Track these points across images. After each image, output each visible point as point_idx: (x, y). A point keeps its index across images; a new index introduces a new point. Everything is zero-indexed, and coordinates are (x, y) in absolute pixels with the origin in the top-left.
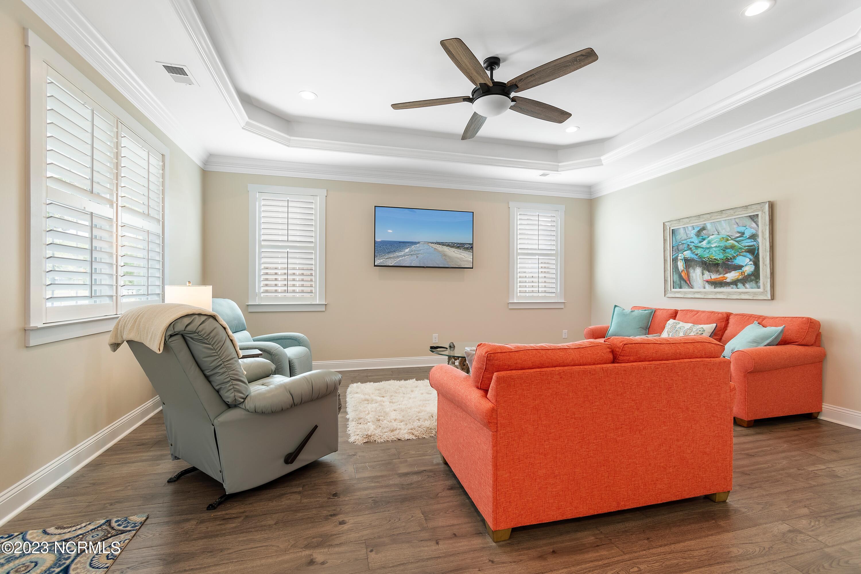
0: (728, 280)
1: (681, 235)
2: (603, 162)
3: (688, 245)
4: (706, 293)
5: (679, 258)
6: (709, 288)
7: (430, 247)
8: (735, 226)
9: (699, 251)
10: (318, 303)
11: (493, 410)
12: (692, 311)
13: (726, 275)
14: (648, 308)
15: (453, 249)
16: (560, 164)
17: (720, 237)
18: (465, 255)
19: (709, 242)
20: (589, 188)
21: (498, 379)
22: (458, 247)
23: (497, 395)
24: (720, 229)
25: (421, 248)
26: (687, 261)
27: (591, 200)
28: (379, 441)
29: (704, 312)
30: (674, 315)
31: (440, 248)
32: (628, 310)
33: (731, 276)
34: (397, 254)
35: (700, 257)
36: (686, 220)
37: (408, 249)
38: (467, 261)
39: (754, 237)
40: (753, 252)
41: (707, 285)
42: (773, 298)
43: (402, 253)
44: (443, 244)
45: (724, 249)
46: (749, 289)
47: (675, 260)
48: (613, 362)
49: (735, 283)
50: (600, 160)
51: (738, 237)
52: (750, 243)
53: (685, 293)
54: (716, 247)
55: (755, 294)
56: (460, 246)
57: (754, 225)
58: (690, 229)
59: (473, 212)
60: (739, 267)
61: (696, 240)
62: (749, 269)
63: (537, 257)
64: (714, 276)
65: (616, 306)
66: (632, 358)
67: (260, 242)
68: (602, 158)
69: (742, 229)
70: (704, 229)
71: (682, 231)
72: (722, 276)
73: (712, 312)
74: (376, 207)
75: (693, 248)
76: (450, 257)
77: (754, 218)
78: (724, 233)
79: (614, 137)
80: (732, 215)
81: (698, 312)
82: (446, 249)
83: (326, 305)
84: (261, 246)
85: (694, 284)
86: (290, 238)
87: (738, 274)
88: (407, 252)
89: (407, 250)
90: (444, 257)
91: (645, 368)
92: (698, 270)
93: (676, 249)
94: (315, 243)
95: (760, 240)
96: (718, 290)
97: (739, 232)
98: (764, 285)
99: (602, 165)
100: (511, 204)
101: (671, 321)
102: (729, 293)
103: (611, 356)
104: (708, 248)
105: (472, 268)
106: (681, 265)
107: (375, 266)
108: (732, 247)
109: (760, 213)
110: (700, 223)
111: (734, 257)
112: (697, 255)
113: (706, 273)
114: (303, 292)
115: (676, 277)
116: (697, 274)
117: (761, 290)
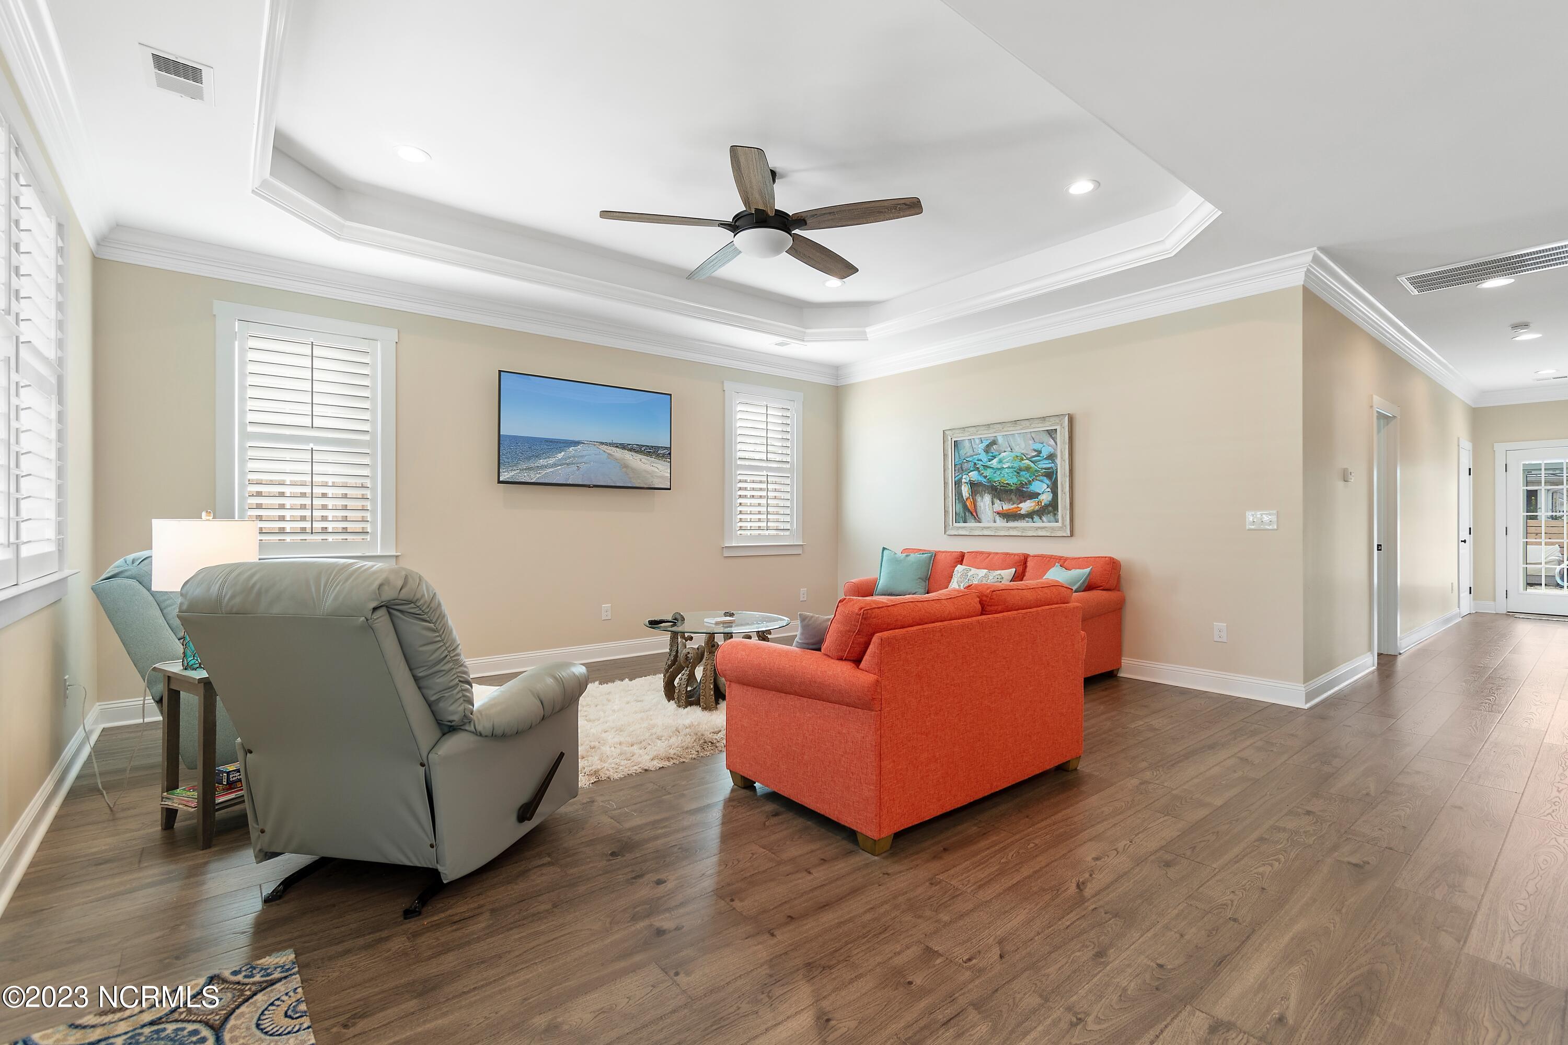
0: (1023, 512)
1: (966, 450)
2: (868, 336)
3: (975, 464)
4: (997, 529)
5: (963, 480)
6: (1000, 522)
7: (601, 451)
8: (1031, 442)
9: (988, 473)
10: (379, 554)
11: (879, 678)
12: (982, 553)
13: (1020, 505)
14: (925, 551)
16: (807, 331)
17: (1013, 454)
18: (659, 466)
19: (1000, 461)
20: (836, 370)
22: (649, 454)
23: (883, 659)
24: (1013, 445)
25: (585, 453)
26: (973, 485)
27: (837, 388)
28: (616, 777)
29: (997, 554)
30: (961, 558)
31: (619, 453)
32: (901, 554)
33: (1027, 506)
34: (542, 462)
35: (989, 481)
36: (973, 429)
37: (563, 453)
38: (662, 477)
39: (1051, 457)
40: (1051, 475)
41: (998, 518)
42: (1072, 535)
43: (551, 461)
44: (623, 447)
45: (1019, 471)
46: (1044, 524)
47: (958, 484)
48: (982, 614)
49: (1030, 515)
50: (865, 333)
51: (1034, 457)
52: (1046, 464)
53: (972, 529)
54: (1009, 468)
55: (1053, 529)
56: (652, 451)
57: (1052, 442)
58: (977, 441)
59: (671, 395)
60: (1034, 495)
61: (984, 457)
62: (1046, 498)
63: (765, 473)
64: (1007, 507)
65: (884, 549)
66: (1000, 608)
67: (243, 425)
68: (868, 330)
69: (1038, 446)
70: (994, 443)
71: (967, 444)
72: (1015, 506)
73: (1007, 554)
74: (502, 373)
75: (981, 468)
76: (634, 470)
77: (1052, 433)
78: (1018, 450)
79: (884, 302)
80: (1027, 428)
81: (989, 554)
82: (628, 456)
83: (397, 557)
84: (245, 436)
85: (982, 517)
86: (318, 422)
87: (1033, 504)
88: (559, 460)
89: (560, 456)
90: (624, 469)
91: (1014, 619)
92: (987, 498)
93: (960, 468)
94: (373, 434)
95: (1058, 461)
96: (1011, 524)
97: (1035, 450)
98: (1063, 517)
99: (867, 340)
100: (727, 385)
101: (959, 568)
102: (1024, 529)
103: (979, 607)
104: (999, 469)
105: (670, 489)
106: (965, 490)
107: (499, 482)
108: (1028, 469)
109: (1058, 428)
110: (989, 435)
111: (1030, 483)
112: (985, 477)
113: (997, 502)
114: (345, 531)
115: (959, 507)
116: (985, 503)
117: (1059, 524)
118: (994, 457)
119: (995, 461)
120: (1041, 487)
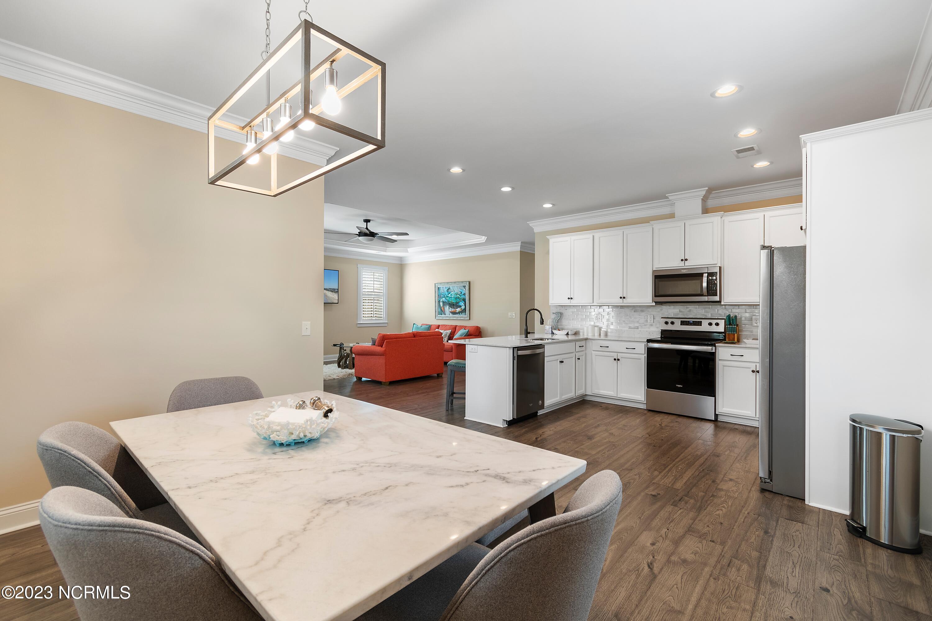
0: (457, 312)
1: (441, 291)
2: (408, 251)
3: (444, 295)
4: (450, 317)
5: (441, 301)
8: (459, 289)
9: (448, 299)
11: (385, 350)
12: (445, 325)
13: (456, 310)
14: (427, 324)
15: (330, 292)
16: (387, 249)
17: (455, 293)
18: (335, 295)
19: (451, 295)
20: (401, 258)
21: (386, 341)
22: (332, 291)
23: (386, 346)
24: (455, 290)
26: (443, 302)
27: (401, 264)
29: (448, 325)
32: (419, 326)
33: (458, 310)
35: (448, 301)
36: (443, 284)
38: (335, 299)
39: (464, 294)
40: (464, 300)
41: (450, 314)
42: (470, 319)
45: (456, 298)
46: (462, 315)
47: (439, 302)
48: (414, 337)
49: (459, 313)
51: (460, 294)
52: (463, 297)
53: (443, 317)
54: (453, 297)
55: (465, 317)
57: (465, 290)
58: (445, 288)
59: (338, 271)
60: (460, 306)
61: (446, 293)
62: (463, 307)
63: (373, 297)
64: (453, 310)
65: (414, 324)
66: (419, 336)
68: (408, 249)
69: (461, 291)
70: (449, 289)
71: (442, 288)
72: (455, 310)
73: (452, 325)
75: (446, 297)
76: (329, 297)
77: (464, 287)
78: (456, 292)
80: (458, 285)
81: (447, 325)
82: (326, 292)
85: (446, 313)
87: (460, 309)
90: (326, 297)
91: (422, 339)
92: (448, 307)
93: (439, 296)
95: (466, 296)
96: (454, 316)
98: (467, 314)
99: (408, 252)
100: (359, 266)
102: (457, 317)
104: (451, 297)
105: (338, 303)
106: (441, 304)
108: (458, 298)
109: (466, 285)
110: (448, 286)
111: (459, 302)
112: (447, 300)
113: (450, 308)
115: (440, 309)
116: (447, 309)
117: (466, 316)
118: (449, 293)
119: (450, 294)
120: (462, 304)
